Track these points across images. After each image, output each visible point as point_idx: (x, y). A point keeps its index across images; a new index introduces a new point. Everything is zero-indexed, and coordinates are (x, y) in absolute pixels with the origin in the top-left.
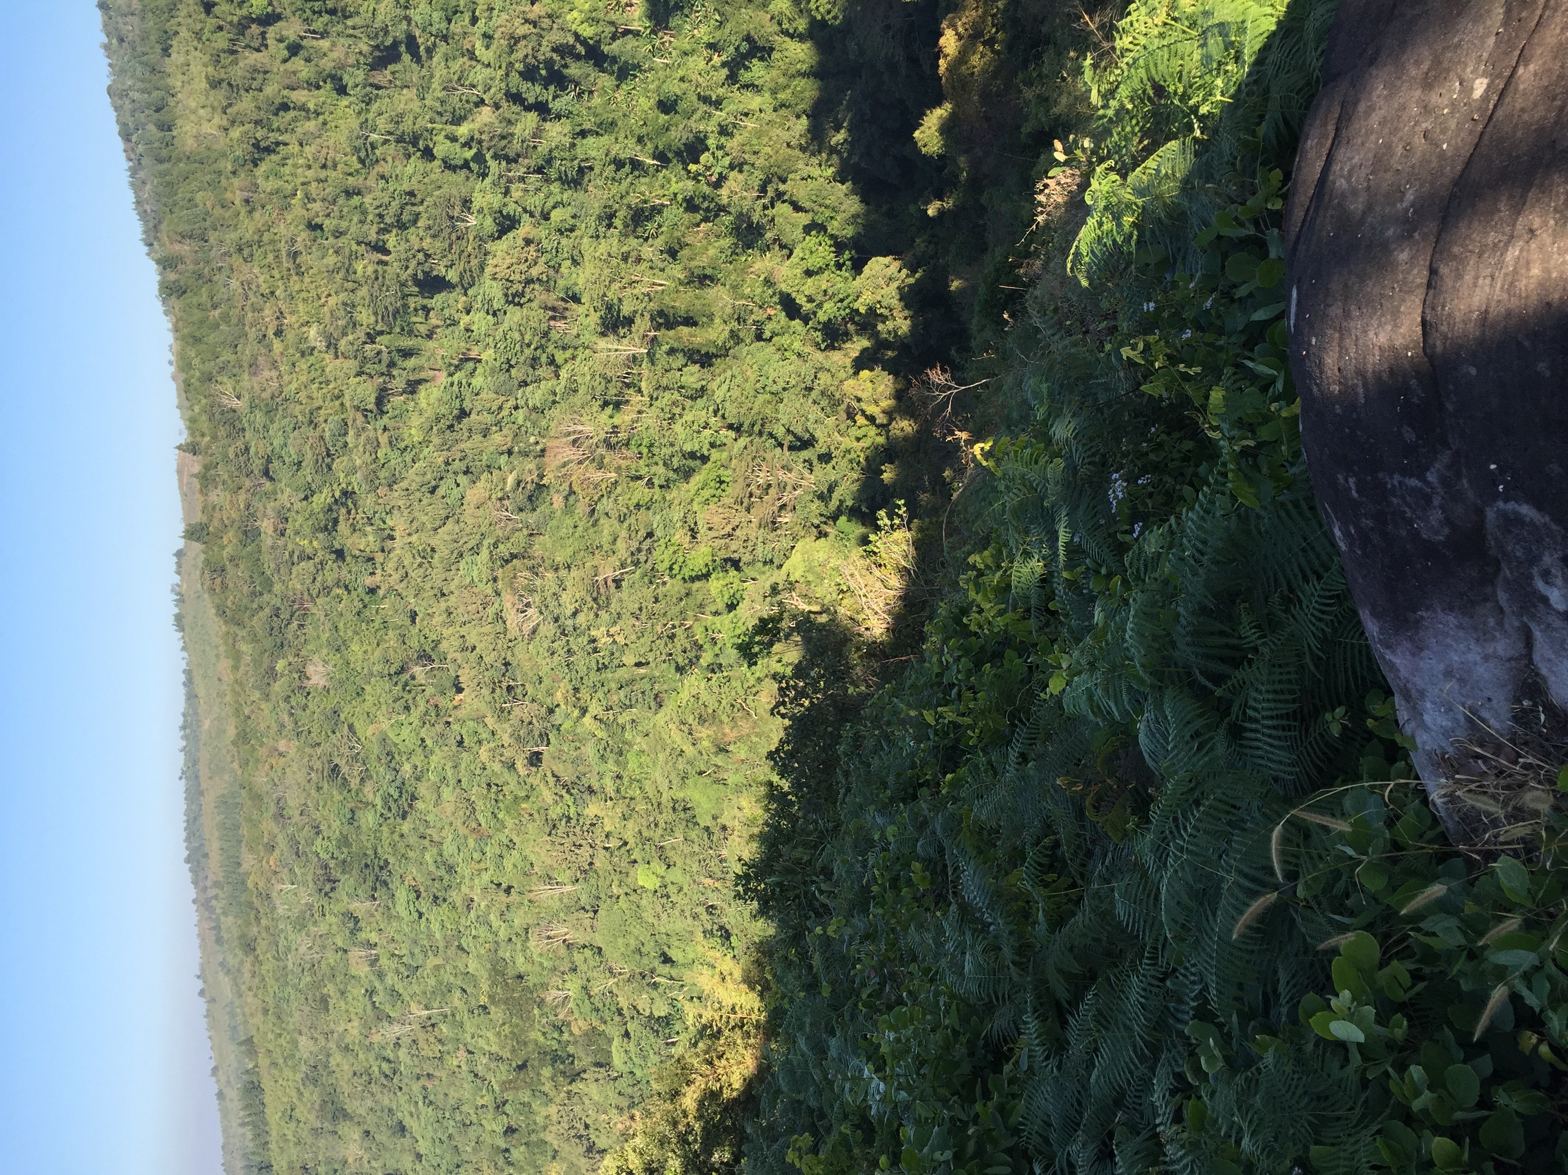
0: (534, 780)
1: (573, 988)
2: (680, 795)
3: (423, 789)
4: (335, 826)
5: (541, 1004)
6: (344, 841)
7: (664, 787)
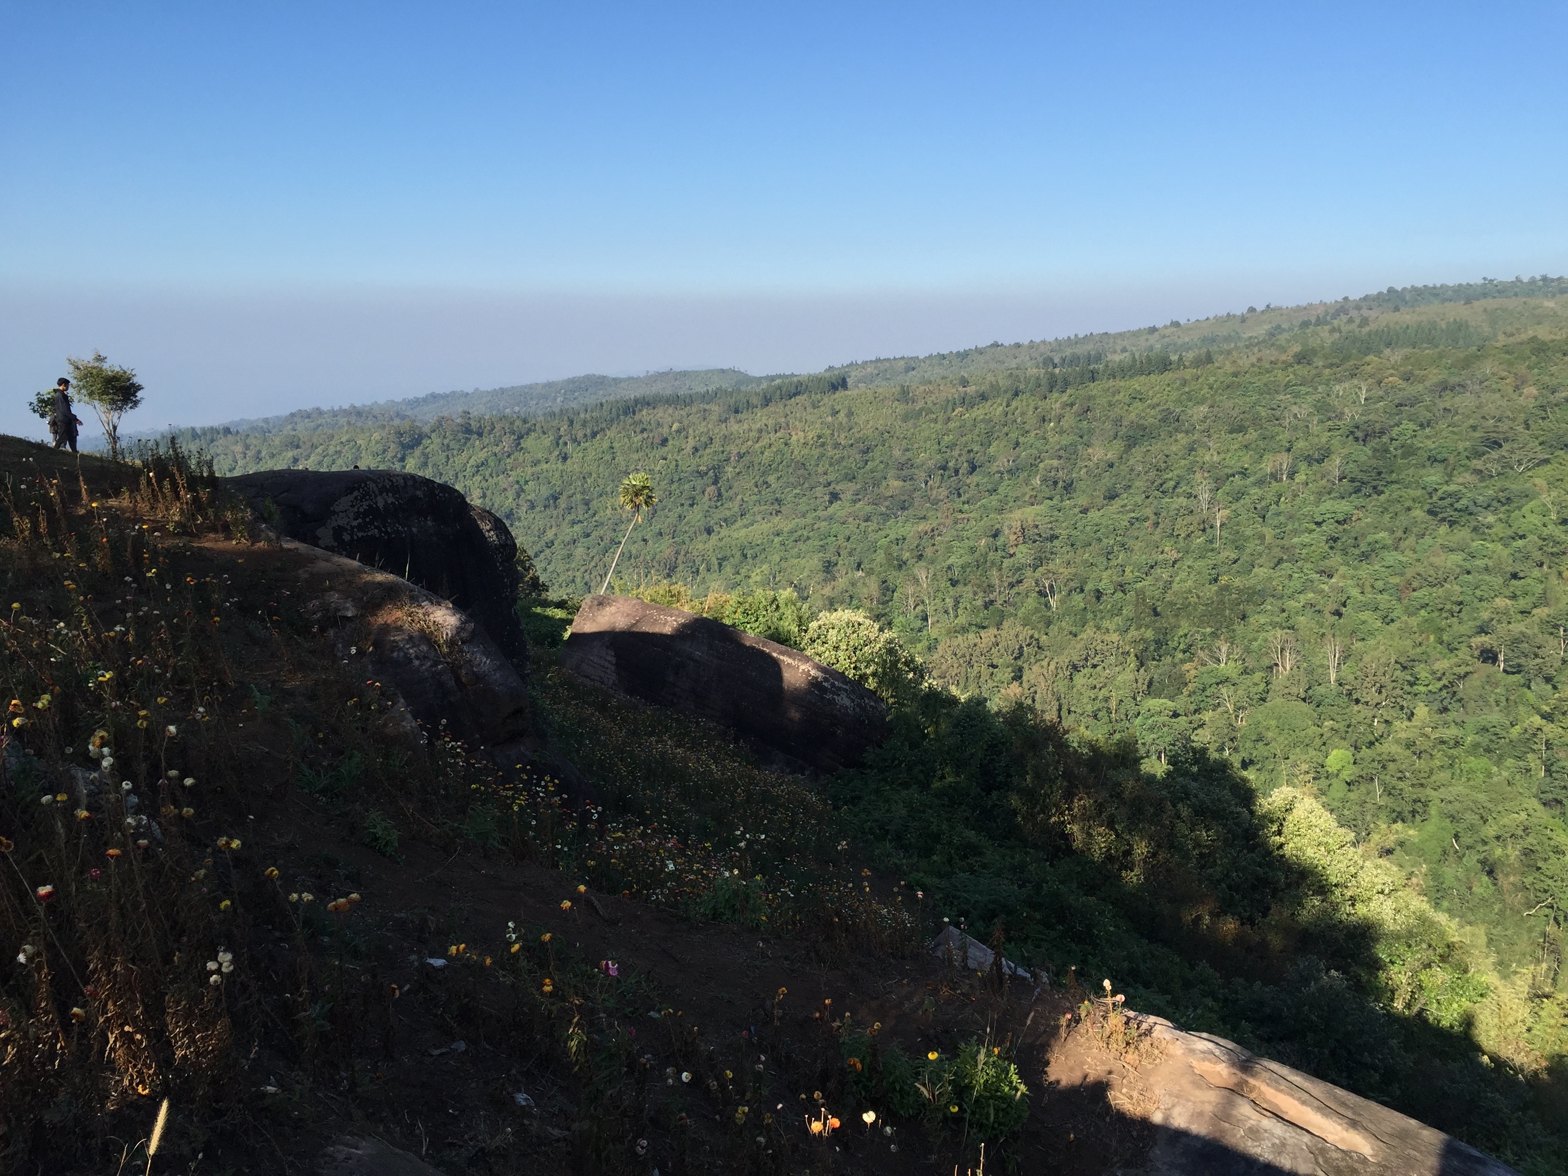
0: (1463, 653)
1: (1228, 668)
2: (1433, 811)
3: (1462, 534)
4: (1427, 443)
5: (1215, 635)
6: (1409, 451)
7: (1443, 793)
